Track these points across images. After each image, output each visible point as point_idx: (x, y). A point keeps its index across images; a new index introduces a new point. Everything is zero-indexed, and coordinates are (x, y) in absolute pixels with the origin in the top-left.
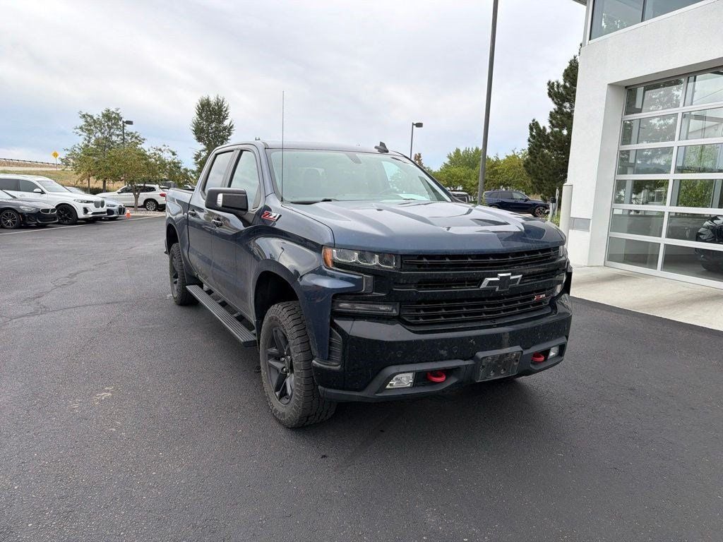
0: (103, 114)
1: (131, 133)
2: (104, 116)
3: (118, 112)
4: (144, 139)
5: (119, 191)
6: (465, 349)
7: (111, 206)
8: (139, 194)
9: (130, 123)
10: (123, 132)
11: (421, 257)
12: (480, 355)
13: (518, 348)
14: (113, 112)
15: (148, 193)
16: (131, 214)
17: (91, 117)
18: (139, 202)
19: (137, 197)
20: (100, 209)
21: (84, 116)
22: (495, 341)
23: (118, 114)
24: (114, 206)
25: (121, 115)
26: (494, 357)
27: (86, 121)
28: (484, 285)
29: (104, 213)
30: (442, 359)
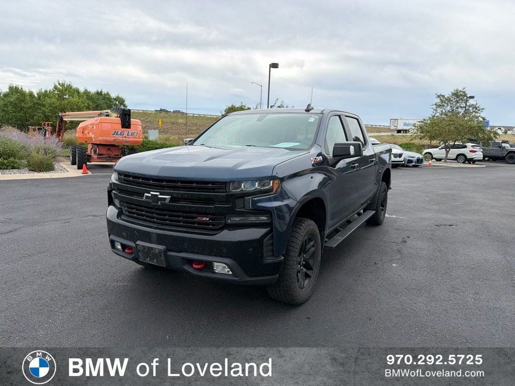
0: (452, 93)
1: (473, 105)
2: (453, 94)
3: (464, 91)
4: (483, 109)
5: (440, 147)
7: (412, 157)
8: (449, 150)
9: (472, 97)
10: (466, 105)
14: (461, 91)
15: (460, 150)
16: (432, 164)
17: (443, 96)
18: (448, 156)
19: (447, 152)
20: (398, 159)
21: (439, 96)
23: (464, 92)
24: (414, 157)
25: (466, 92)
27: (441, 100)
29: (402, 161)
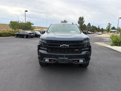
6: (56, 57)
9: (67, 22)
11: (49, 41)
12: (59, 58)
13: (68, 58)
22: (63, 56)
26: (61, 59)
28: (60, 46)
30: (52, 58)
